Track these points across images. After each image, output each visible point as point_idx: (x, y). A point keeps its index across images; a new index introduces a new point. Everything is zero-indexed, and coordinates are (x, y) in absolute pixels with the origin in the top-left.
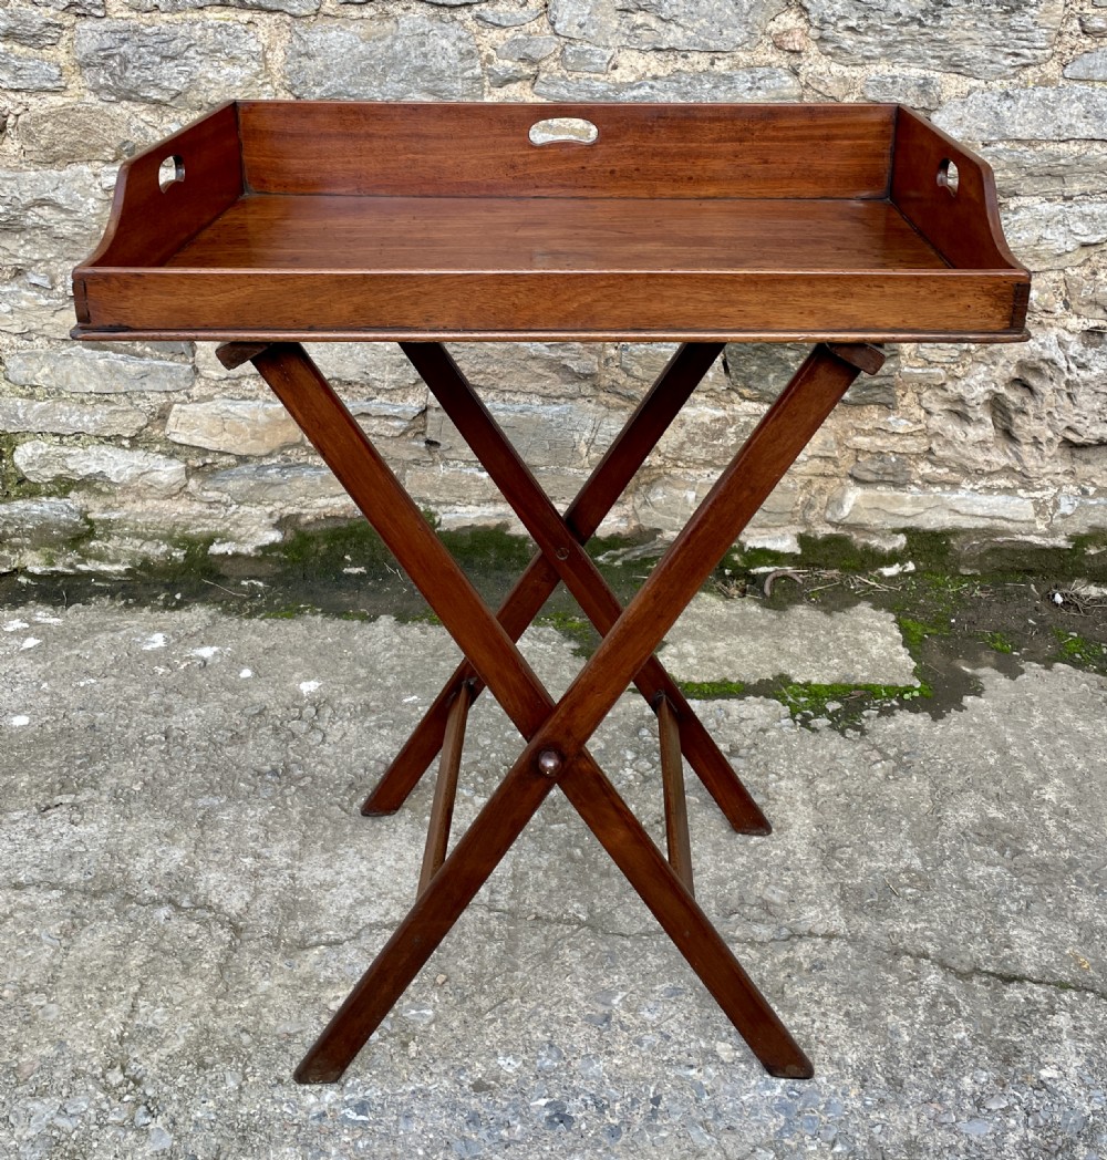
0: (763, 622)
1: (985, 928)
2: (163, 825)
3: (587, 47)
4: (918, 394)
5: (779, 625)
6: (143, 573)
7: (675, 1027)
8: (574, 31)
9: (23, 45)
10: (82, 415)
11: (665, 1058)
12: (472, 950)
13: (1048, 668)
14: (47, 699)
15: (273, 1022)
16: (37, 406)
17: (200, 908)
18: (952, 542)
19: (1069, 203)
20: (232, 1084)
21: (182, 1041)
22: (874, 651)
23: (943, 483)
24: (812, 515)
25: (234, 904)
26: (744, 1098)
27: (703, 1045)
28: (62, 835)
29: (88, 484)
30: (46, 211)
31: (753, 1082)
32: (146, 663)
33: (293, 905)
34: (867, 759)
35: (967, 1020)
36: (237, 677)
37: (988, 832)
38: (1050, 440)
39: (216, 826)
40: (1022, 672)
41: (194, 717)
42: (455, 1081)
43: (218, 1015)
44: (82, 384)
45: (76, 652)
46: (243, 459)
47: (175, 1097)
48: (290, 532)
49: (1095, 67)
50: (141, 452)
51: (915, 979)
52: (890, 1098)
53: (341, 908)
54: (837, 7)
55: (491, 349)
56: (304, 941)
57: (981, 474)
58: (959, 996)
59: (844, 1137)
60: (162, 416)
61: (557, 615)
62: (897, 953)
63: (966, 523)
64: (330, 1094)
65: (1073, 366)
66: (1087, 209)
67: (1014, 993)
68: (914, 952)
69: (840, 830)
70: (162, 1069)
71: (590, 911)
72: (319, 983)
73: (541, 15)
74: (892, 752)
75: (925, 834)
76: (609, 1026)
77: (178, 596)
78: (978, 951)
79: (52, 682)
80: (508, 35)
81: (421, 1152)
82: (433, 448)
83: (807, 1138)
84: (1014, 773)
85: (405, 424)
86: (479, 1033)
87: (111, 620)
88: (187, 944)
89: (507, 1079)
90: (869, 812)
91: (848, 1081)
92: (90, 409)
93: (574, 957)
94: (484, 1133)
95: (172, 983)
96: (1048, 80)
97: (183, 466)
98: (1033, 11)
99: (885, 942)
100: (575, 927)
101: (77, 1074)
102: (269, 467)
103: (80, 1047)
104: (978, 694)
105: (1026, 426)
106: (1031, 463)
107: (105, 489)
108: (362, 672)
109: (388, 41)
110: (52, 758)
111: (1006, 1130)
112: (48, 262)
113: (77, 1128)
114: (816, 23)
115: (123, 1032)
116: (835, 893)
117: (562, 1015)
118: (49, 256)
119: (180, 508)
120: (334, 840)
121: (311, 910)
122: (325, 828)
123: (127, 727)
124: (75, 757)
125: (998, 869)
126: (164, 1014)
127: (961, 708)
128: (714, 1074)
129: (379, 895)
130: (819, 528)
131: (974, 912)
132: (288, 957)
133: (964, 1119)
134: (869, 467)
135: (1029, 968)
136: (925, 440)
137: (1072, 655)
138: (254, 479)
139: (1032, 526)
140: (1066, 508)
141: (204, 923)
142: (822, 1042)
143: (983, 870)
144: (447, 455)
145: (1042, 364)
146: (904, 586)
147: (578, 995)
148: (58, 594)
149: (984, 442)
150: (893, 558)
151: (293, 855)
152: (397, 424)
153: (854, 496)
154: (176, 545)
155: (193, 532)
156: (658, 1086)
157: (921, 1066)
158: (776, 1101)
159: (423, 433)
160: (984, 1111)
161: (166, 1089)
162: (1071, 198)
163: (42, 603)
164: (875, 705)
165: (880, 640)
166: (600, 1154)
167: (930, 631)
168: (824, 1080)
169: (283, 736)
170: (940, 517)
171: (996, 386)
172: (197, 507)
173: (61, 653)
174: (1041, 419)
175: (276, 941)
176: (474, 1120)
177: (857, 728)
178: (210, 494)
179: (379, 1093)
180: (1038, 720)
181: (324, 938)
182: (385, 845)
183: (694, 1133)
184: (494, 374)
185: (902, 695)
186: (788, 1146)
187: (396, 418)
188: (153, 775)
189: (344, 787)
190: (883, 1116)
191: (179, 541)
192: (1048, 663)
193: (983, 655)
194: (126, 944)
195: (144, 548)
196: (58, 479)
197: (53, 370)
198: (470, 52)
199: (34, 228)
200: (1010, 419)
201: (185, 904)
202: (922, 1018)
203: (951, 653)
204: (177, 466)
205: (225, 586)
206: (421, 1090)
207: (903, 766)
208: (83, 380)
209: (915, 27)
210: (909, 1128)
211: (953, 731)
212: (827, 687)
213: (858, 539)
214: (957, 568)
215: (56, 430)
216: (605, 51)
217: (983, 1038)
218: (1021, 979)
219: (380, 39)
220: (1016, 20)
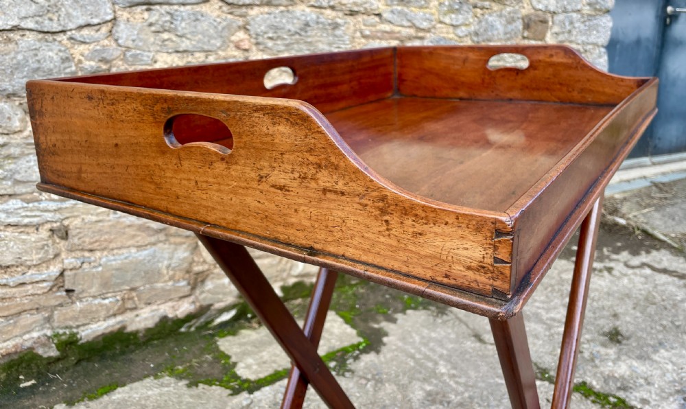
3: (138, 52)
8: (130, 44)
13: (405, 313)
22: (335, 331)
34: (362, 384)
40: (397, 319)
54: (262, 28)
55: (103, 226)
61: (167, 369)
73: (109, 36)
80: (91, 48)
82: (71, 294)
85: (50, 284)
98: (343, 28)
104: (387, 335)
109: (12, 55)
144: (81, 296)
152: (45, 284)
159: (62, 287)
164: (350, 356)
165: (335, 325)
167: (352, 314)
177: (348, 370)
184: (105, 240)
185: (358, 347)
187: (44, 281)
193: (378, 317)
198: (67, 58)
207: (378, 381)
209: (298, 36)
211: (389, 356)
212: (325, 356)
216: (149, 54)
219: (6, 54)
220: (338, 32)
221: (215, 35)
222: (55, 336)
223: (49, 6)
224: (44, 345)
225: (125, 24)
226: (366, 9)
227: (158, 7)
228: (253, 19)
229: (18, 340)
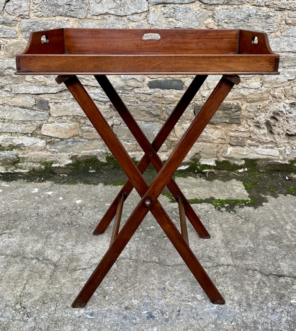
0: (206, 184)
1: (272, 262)
2: (35, 238)
3: (157, 27)
4: (247, 120)
5: (211, 185)
6: (33, 173)
7: (184, 290)
8: (153, 23)
9: (7, 26)
10: (18, 127)
11: (182, 299)
12: (125, 270)
13: (285, 195)
14: (3, 206)
15: (66, 291)
16: (5, 125)
17: (46, 260)
18: (257, 162)
19: (285, 69)
20: (53, 308)
21: (38, 296)
22: (237, 191)
23: (254, 146)
24: (219, 155)
25: (55, 259)
26: (205, 310)
27: (193, 295)
28: (6, 241)
29: (18, 147)
30: (10, 70)
31: (208, 306)
32: (33, 196)
33: (72, 259)
34: (237, 219)
35: (269, 287)
36: (58, 199)
37: (272, 237)
38: (283, 133)
39: (51, 238)
40: (278, 197)
41: (45, 210)
42: (120, 307)
43: (49, 289)
44: (18, 118)
45: (13, 193)
46: (62, 140)
47: (36, 312)
48: (74, 160)
49: (289, 33)
50: (34, 138)
51: (254, 277)
52: (248, 309)
53: (86, 259)
54: (222, 17)
56: (75, 268)
57: (264, 143)
58: (266, 281)
59: (234, 320)
60: (40, 127)
62: (248, 270)
63: (261, 157)
64: (82, 311)
65: (288, 113)
66: (289, 70)
67: (282, 280)
68: (253, 269)
69: (230, 237)
70: (32, 304)
71: (159, 259)
72: (80, 280)
73: (145, 19)
74: (243, 217)
75: (254, 238)
76: (165, 290)
77: (42, 179)
78: (271, 269)
79: (5, 201)
80: (136, 24)
81: (109, 327)
83: (224, 321)
84: (278, 222)
86: (127, 293)
87: (23, 185)
88: (41, 270)
89: (135, 306)
90: (238, 232)
91: (235, 305)
92: (20, 125)
93: (154, 272)
94: (128, 321)
95: (36, 281)
96: (277, 36)
97: (45, 141)
98: (273, 18)
99: (244, 267)
100: (155, 264)
101: (7, 306)
102: (69, 142)
103: (8, 298)
104: (267, 202)
105: (276, 130)
106: (277, 140)
107: (23, 148)
108: (94, 198)
110: (4, 221)
111: (282, 317)
112: (10, 84)
113: (6, 321)
114: (217, 21)
115: (21, 294)
116: (229, 254)
117: (151, 288)
118: (11, 83)
119: (44, 154)
120: (85, 241)
121: (78, 260)
122: (82, 238)
123: (26, 212)
124: (11, 221)
125: (275, 247)
126: (34, 289)
127: (262, 206)
128: (196, 304)
129: (98, 256)
130: (221, 159)
131: (269, 258)
132: (70, 273)
133: (270, 314)
134: (234, 141)
135: (286, 273)
136: (249, 134)
137: (292, 192)
138: (65, 145)
139: (279, 158)
140: (288, 153)
141: (46, 264)
142: (227, 294)
143: (271, 247)
145: (279, 113)
146: (245, 175)
147: (156, 282)
148: (8, 178)
149: (265, 134)
150: (241, 167)
151: (73, 245)
153: (230, 149)
154: (42, 164)
155: (47, 160)
156: (180, 307)
157: (256, 300)
158: (215, 311)
160: (275, 312)
161: (33, 310)
162: (285, 67)
163: (4, 181)
164: (238, 205)
165: (239, 188)
166: (163, 326)
167: (253, 186)
168: (228, 304)
169: (71, 214)
170: (254, 155)
171: (267, 118)
172: (49, 153)
173: (8, 193)
174: (280, 127)
175: (67, 269)
176: (125, 317)
177: (233, 211)
178: (52, 149)
179: (97, 310)
180: (284, 209)
181: (81, 268)
182: (100, 242)
183: (190, 320)
185: (245, 202)
186: (219, 323)
188: (33, 225)
189: (88, 227)
190: (246, 314)
191: (43, 163)
192: (285, 194)
193: (267, 192)
194: (23, 270)
195: (33, 165)
196: (10, 145)
197: (10, 114)
198: (126, 28)
199: (7, 75)
200: (272, 128)
201: (41, 259)
202: (256, 287)
203: (259, 192)
204: (43, 141)
205: (56, 176)
206: (109, 309)
207: (247, 220)
208: (18, 117)
209: (242, 22)
210: (254, 318)
211: (260, 211)
212: (224, 200)
213: (232, 162)
214: (259, 170)
215: (10, 131)
216: (162, 28)
217: (274, 292)
218: (284, 276)
219: (102, 25)
220: (268, 21)
221: (195, 20)
222: (106, 153)
223: (121, 4)
224: (101, 156)
225: (153, 13)
226: (291, 7)
227: (169, 5)
228: (217, 12)
229: (92, 151)
